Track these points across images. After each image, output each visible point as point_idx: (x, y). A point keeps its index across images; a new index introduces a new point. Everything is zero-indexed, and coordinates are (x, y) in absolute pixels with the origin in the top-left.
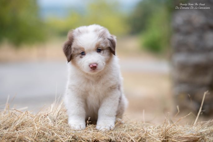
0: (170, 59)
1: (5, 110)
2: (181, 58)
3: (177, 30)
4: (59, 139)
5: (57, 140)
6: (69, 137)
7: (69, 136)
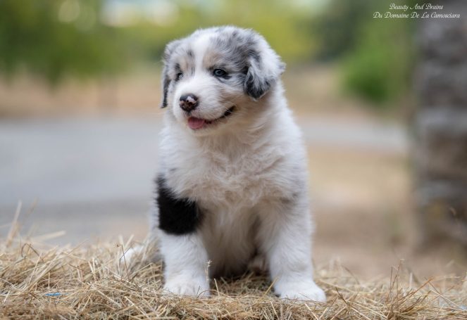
0: (410, 121)
1: (10, 237)
2: (435, 119)
3: (429, 54)
4: (140, 316)
5: (135, 317)
6: (164, 309)
7: (162, 307)
